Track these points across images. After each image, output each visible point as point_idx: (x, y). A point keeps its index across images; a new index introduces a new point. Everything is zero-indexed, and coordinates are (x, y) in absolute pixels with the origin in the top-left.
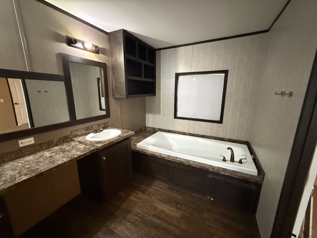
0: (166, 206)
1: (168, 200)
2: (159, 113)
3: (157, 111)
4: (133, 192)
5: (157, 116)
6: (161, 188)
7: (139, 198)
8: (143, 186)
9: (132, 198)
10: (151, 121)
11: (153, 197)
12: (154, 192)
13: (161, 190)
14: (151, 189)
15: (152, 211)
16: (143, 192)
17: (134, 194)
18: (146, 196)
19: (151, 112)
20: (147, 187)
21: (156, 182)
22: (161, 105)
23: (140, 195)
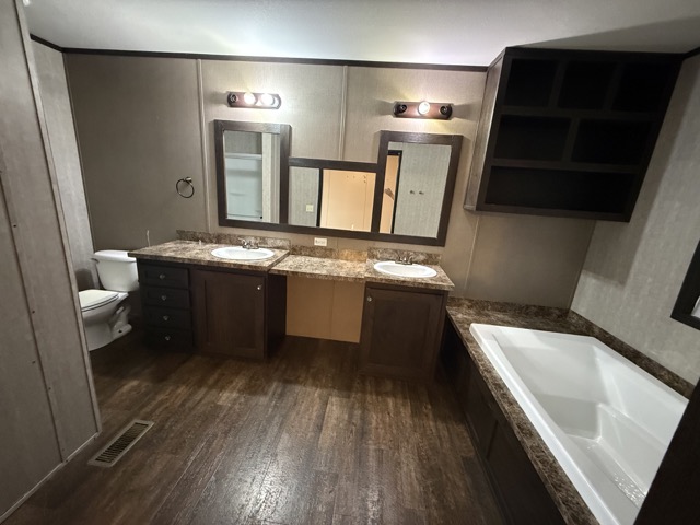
0: (412, 467)
1: (431, 467)
2: (622, 282)
3: (616, 273)
4: (405, 398)
5: (611, 289)
6: (452, 441)
7: (397, 413)
8: (429, 407)
9: (390, 401)
10: (589, 297)
11: (417, 436)
12: (428, 432)
13: (447, 445)
14: (431, 424)
15: (385, 444)
16: (416, 413)
17: (400, 402)
18: (409, 421)
19: (597, 272)
20: (431, 416)
21: (461, 429)
22: (638, 257)
23: (406, 412)
